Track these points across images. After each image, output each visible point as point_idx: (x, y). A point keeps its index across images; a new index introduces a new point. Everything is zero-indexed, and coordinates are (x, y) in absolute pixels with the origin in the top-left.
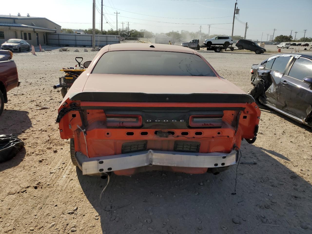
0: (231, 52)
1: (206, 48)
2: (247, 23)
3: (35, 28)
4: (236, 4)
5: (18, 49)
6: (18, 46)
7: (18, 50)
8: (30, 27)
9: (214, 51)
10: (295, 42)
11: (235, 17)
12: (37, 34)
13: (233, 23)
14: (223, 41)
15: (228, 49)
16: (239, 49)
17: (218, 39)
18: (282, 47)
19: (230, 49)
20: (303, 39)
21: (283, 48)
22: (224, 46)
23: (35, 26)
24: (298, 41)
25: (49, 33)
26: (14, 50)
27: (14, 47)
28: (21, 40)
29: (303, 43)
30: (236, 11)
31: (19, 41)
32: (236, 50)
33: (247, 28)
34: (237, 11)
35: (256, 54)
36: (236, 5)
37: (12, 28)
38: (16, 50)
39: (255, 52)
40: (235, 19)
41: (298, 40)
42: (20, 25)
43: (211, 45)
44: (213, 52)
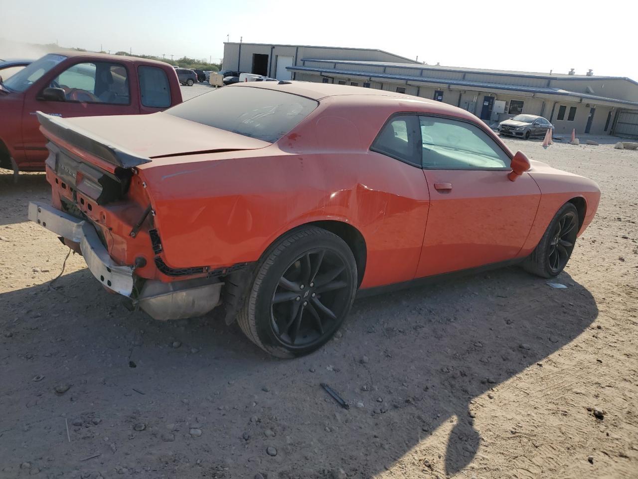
3: (584, 97)
5: (525, 133)
6: (526, 127)
7: (524, 135)
8: (571, 95)
12: (593, 111)
23: (592, 94)
25: (625, 109)
26: (517, 134)
27: (518, 129)
28: (537, 117)
31: (534, 119)
37: (538, 95)
38: (521, 134)
42: (554, 91)
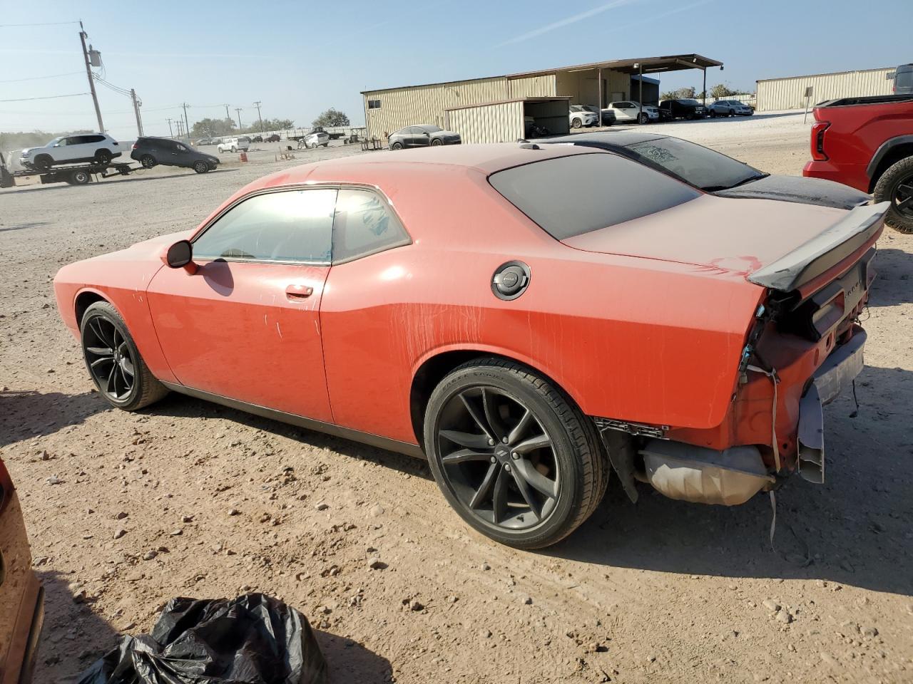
0: (120, 177)
1: (37, 178)
2: (133, 90)
4: (82, 35)
9: (64, 183)
10: (247, 135)
11: (94, 76)
13: (91, 91)
14: (89, 150)
15: (110, 171)
16: (145, 167)
17: (67, 144)
18: (230, 148)
19: (118, 171)
20: (260, 126)
21: (234, 151)
22: (93, 164)
24: (251, 131)
29: (265, 135)
30: (89, 56)
32: (135, 169)
33: (137, 104)
34: (92, 57)
35: (199, 173)
36: (85, 40)
39: (194, 168)
40: (94, 81)
41: (248, 127)
43: (53, 167)
44: (63, 187)
